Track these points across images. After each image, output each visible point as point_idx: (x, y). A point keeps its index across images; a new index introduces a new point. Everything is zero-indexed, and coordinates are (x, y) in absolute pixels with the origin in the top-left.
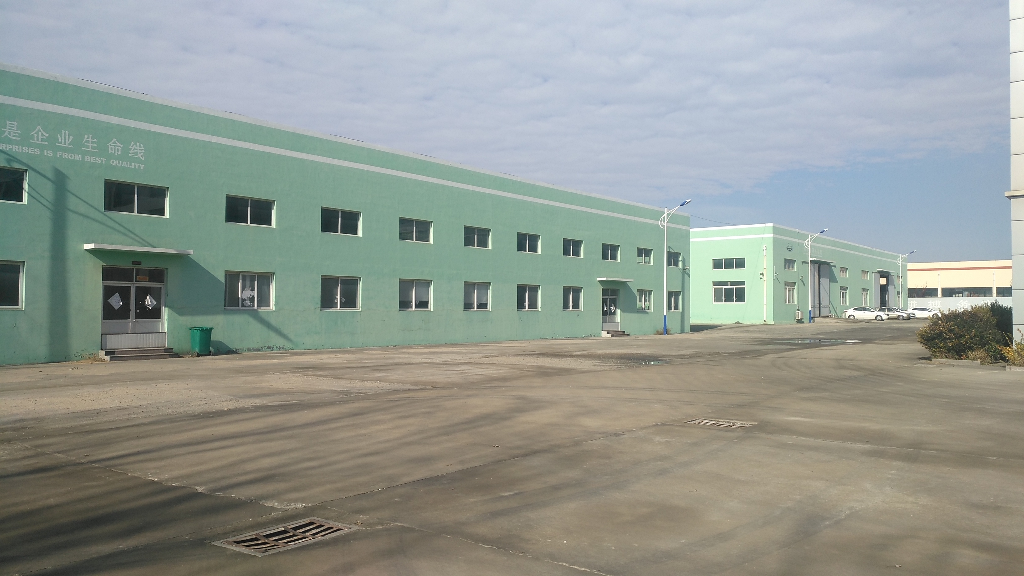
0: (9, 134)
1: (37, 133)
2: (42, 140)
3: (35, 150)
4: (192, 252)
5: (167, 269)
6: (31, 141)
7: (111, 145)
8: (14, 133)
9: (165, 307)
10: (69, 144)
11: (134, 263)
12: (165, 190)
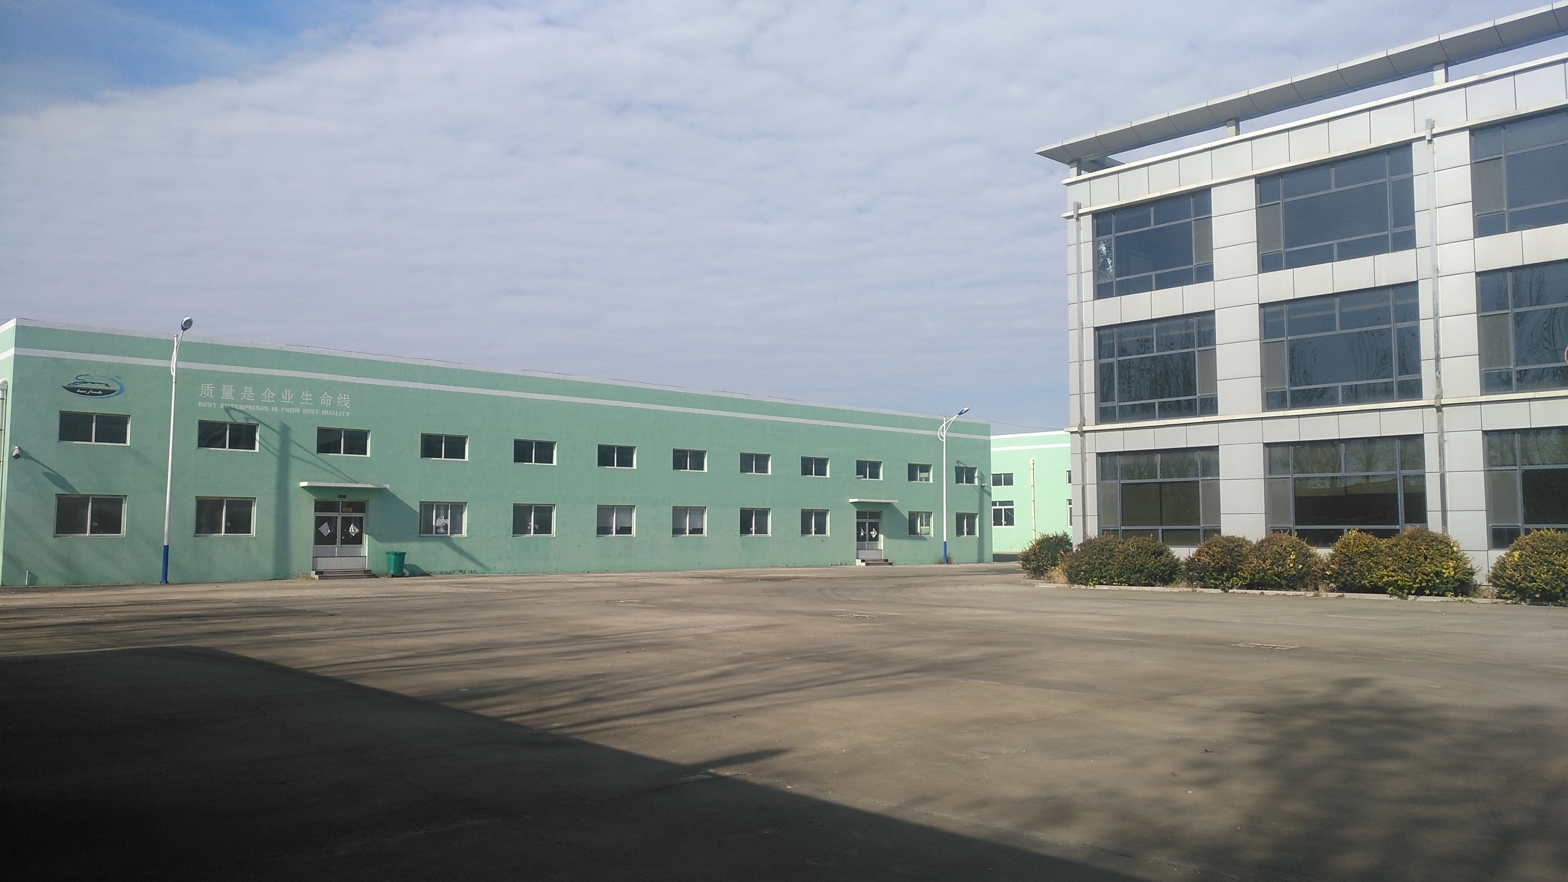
0: (246, 397)
1: (267, 394)
2: (271, 399)
3: (265, 407)
4: (388, 486)
5: (368, 501)
6: (262, 401)
7: (323, 398)
8: (250, 395)
9: (366, 534)
10: (290, 401)
11: (339, 497)
12: (367, 433)
